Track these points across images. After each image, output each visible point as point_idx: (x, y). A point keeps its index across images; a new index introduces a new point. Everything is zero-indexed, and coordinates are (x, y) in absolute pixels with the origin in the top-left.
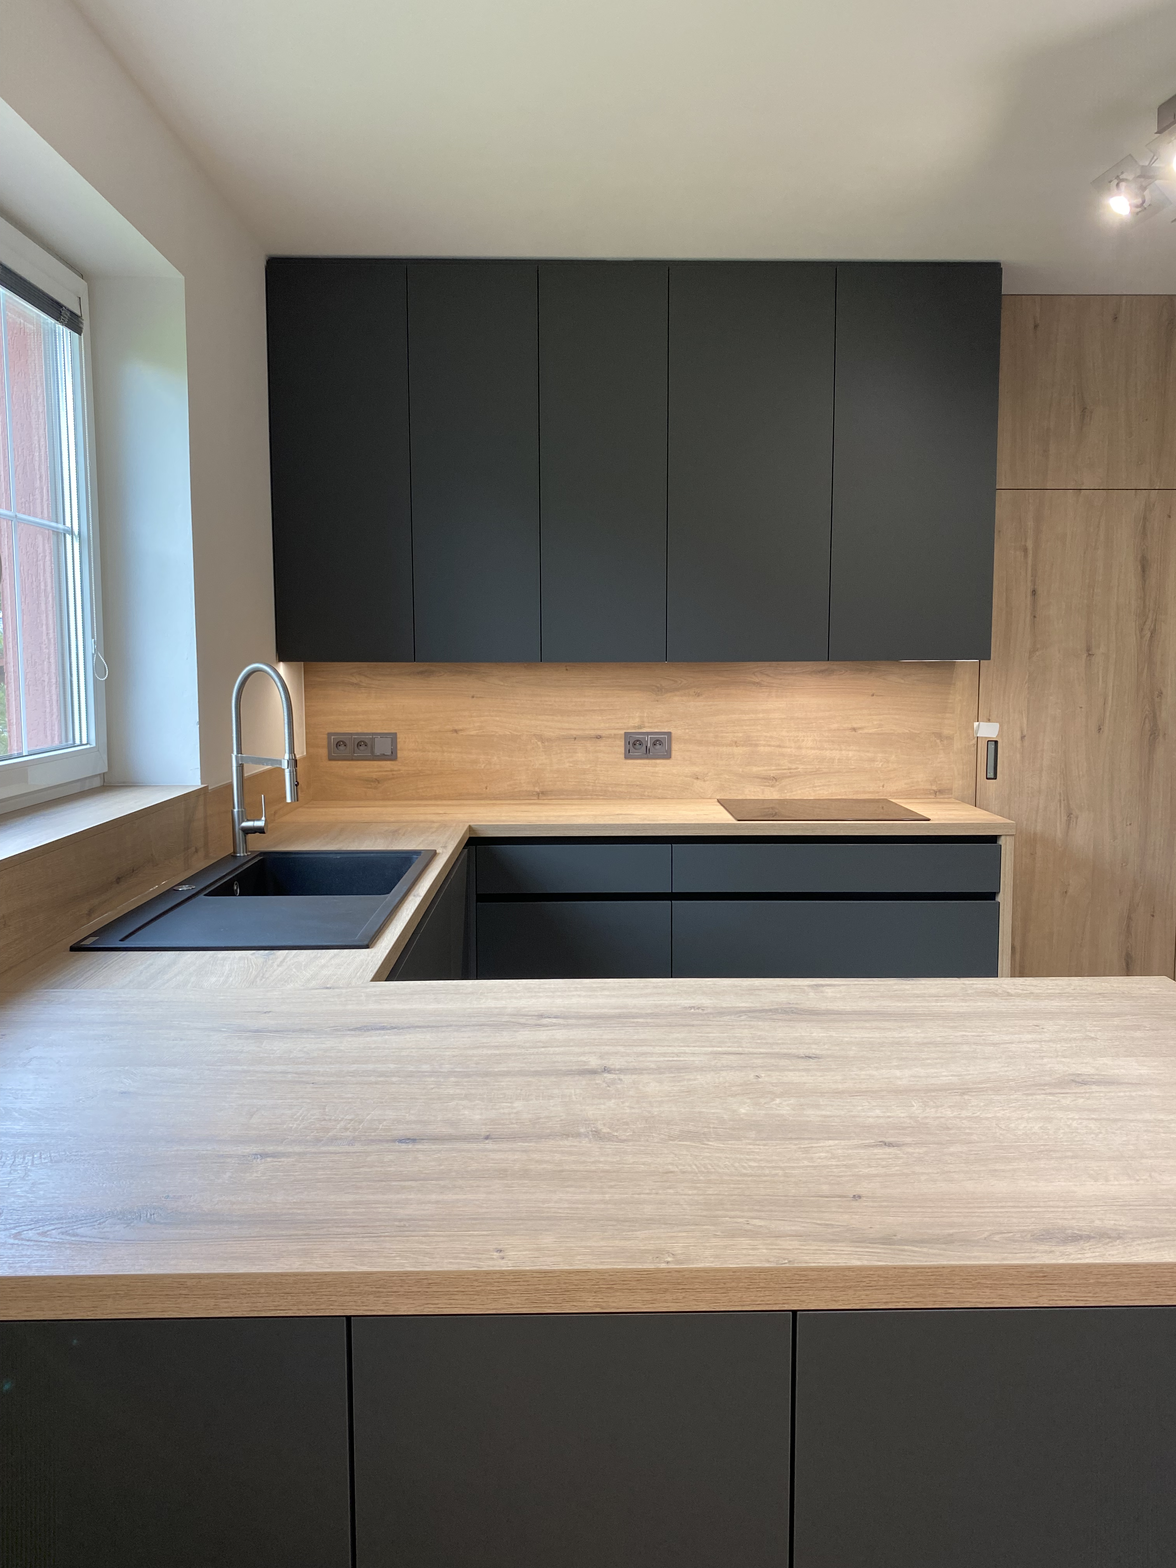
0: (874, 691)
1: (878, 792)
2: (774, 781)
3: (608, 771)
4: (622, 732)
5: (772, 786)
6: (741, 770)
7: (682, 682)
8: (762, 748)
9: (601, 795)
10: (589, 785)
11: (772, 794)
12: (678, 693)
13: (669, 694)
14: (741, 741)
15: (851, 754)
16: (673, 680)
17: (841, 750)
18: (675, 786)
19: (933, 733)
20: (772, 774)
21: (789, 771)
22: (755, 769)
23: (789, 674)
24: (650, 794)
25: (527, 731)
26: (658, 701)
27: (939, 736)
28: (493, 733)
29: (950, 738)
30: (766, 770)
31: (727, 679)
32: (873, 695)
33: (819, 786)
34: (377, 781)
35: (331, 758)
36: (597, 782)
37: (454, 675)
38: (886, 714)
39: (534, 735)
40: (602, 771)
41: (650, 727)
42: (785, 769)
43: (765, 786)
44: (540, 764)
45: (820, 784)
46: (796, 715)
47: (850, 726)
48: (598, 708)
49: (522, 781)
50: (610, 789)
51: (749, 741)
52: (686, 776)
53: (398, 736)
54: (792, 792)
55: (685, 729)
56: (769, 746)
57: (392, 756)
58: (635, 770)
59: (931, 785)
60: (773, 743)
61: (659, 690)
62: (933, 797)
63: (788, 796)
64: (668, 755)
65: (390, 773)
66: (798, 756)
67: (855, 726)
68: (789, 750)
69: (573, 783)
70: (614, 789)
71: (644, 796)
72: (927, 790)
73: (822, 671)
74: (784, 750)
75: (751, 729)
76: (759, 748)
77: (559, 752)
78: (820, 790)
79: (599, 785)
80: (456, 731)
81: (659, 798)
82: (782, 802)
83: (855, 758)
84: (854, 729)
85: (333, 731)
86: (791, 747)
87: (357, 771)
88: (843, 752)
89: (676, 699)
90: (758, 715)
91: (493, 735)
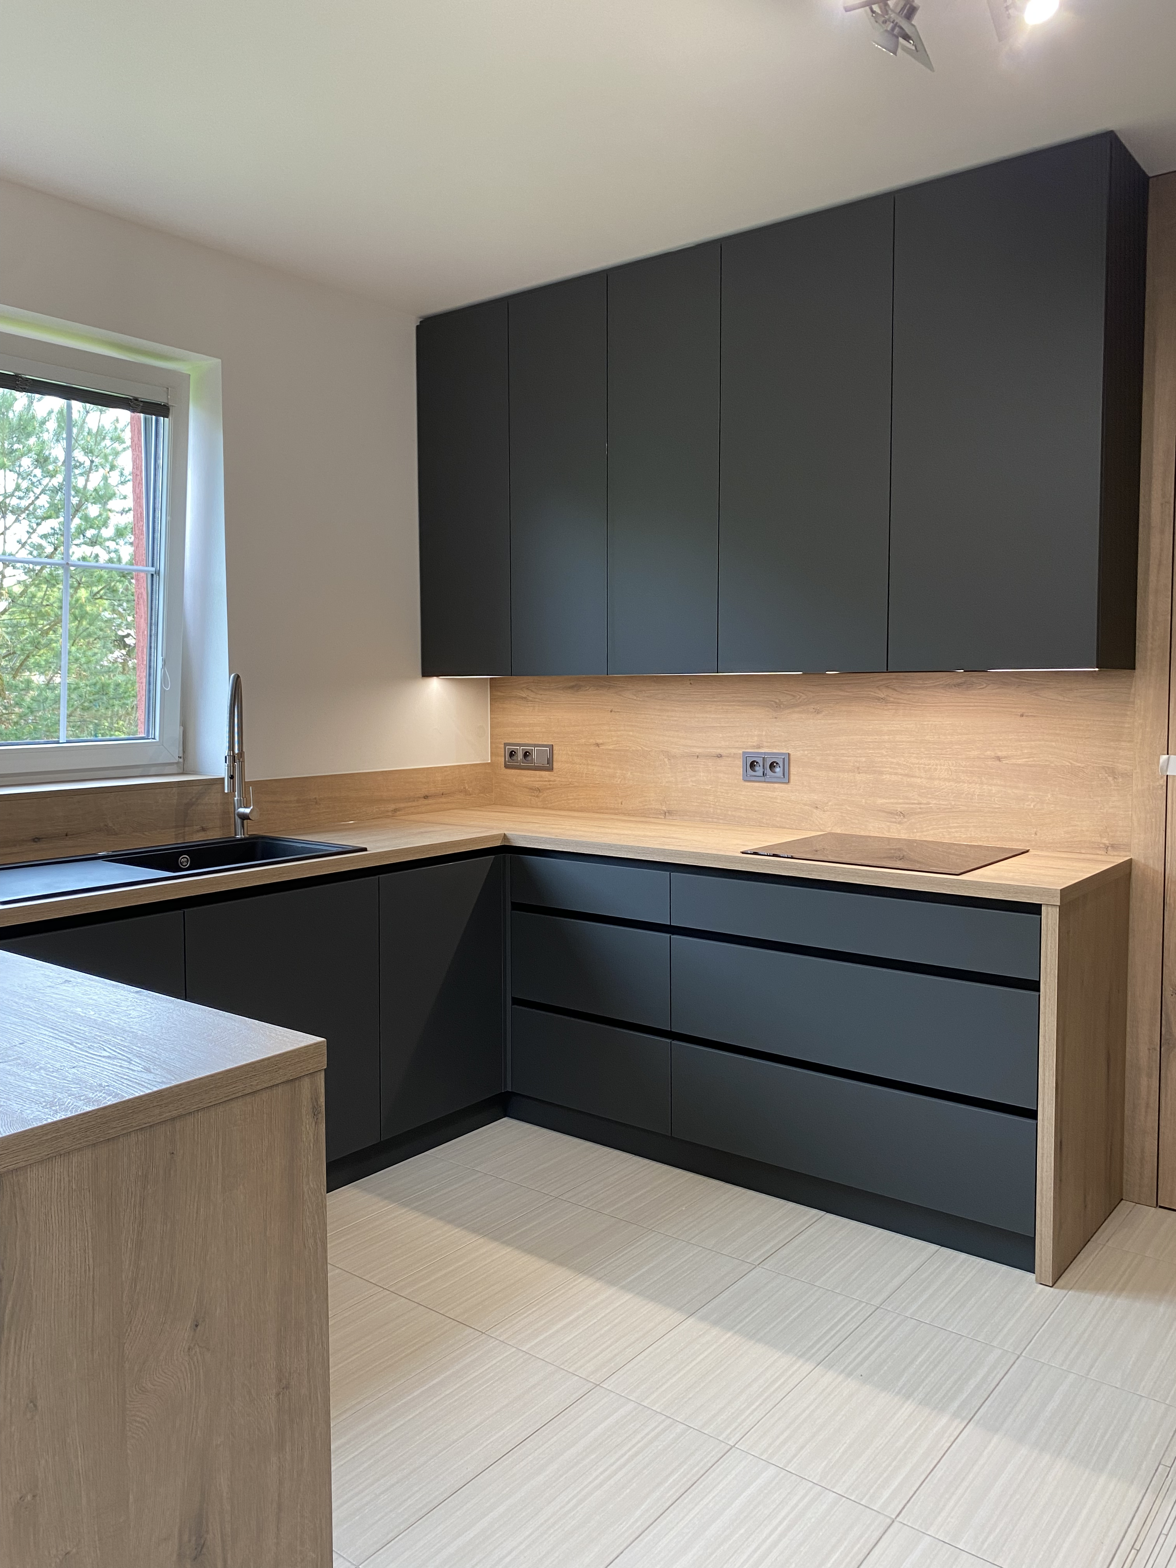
0: (1023, 711)
1: (1029, 841)
2: (902, 817)
3: (727, 793)
4: (741, 752)
5: (900, 823)
6: (864, 801)
7: (801, 696)
8: (888, 776)
9: (721, 819)
10: (710, 807)
11: (898, 832)
12: (797, 709)
13: (787, 711)
14: (863, 767)
15: (994, 789)
16: (792, 695)
17: (982, 783)
18: (793, 815)
19: (1103, 768)
20: (899, 808)
21: (918, 806)
22: (880, 801)
23: (919, 688)
24: (768, 822)
25: (655, 747)
26: (776, 718)
27: (1113, 772)
28: (628, 748)
29: (1127, 775)
30: (892, 803)
31: (848, 694)
32: (1022, 716)
33: (955, 827)
34: (539, 790)
35: (506, 767)
36: (717, 804)
37: (597, 689)
38: (1039, 740)
39: (662, 751)
40: (722, 792)
41: (768, 747)
42: (914, 804)
43: (891, 822)
44: (667, 782)
45: (955, 825)
46: (927, 738)
47: (993, 754)
48: (718, 725)
49: (651, 799)
50: (730, 813)
51: (873, 767)
52: (805, 805)
53: (554, 748)
54: (922, 832)
55: (804, 750)
56: (896, 774)
57: (549, 766)
58: (754, 794)
59: (1101, 836)
60: (900, 771)
61: (778, 706)
62: (1103, 853)
63: (918, 836)
64: (786, 778)
65: (548, 783)
66: (930, 788)
67: (999, 754)
68: (919, 781)
69: (696, 804)
70: (734, 813)
71: (763, 823)
72: (1093, 842)
73: (958, 685)
74: (913, 779)
75: (875, 753)
76: (884, 777)
77: (683, 769)
78: (956, 832)
79: (719, 807)
80: (598, 745)
81: (777, 827)
82: (910, 842)
83: (1000, 795)
84: (999, 759)
85: (508, 742)
86: (921, 778)
87: (525, 779)
88: (985, 787)
89: (796, 716)
90: (883, 737)
91: (627, 750)
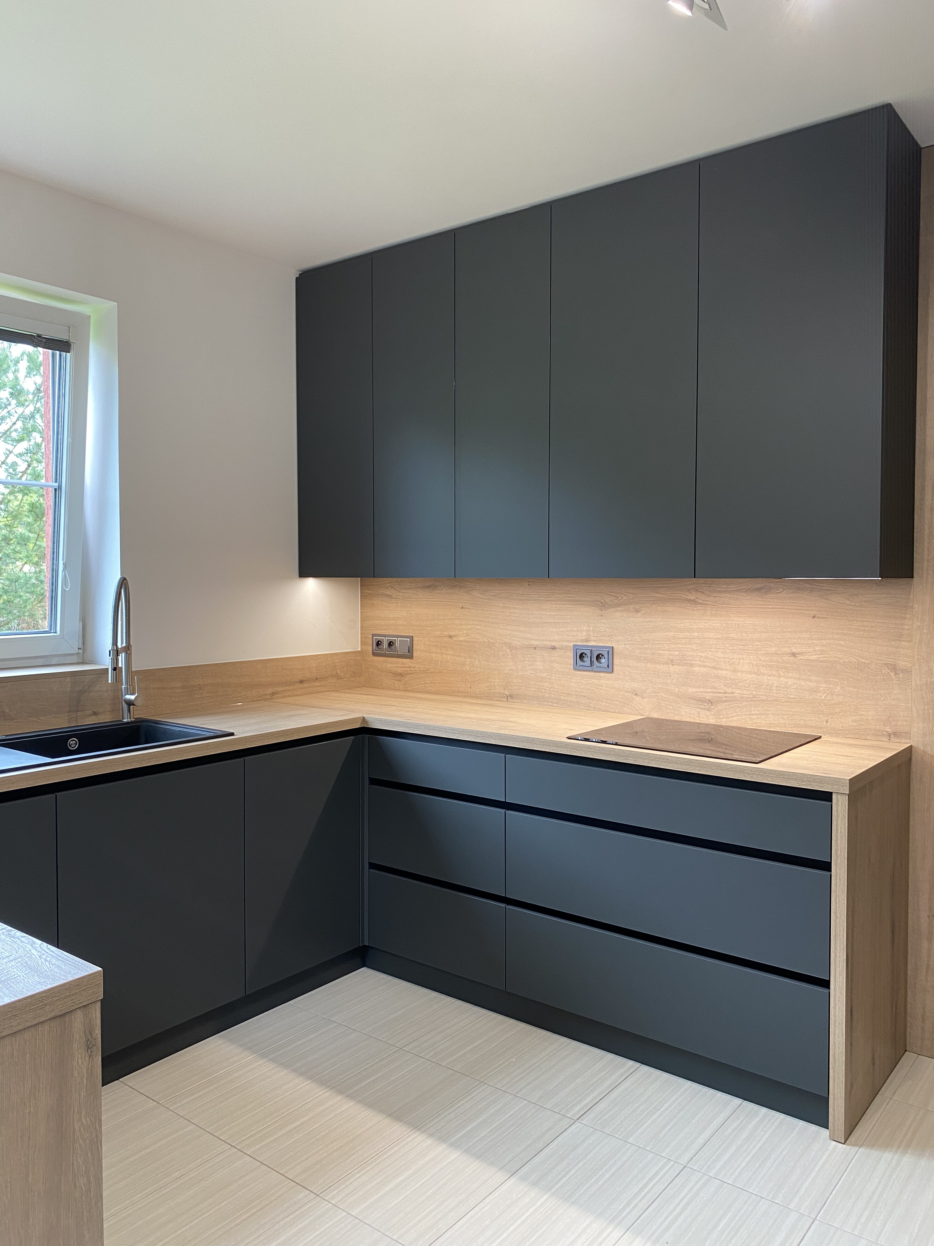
0: (815, 613)
1: (821, 728)
2: (710, 704)
3: (560, 680)
4: (572, 644)
5: (708, 710)
6: (677, 690)
7: (622, 597)
8: (697, 668)
9: (555, 703)
10: (546, 692)
11: (707, 718)
12: (620, 609)
13: (612, 610)
14: (677, 660)
15: (790, 682)
16: (614, 596)
17: (780, 676)
18: (617, 700)
19: (886, 664)
20: (708, 696)
21: (724, 695)
22: (691, 690)
23: (724, 592)
24: (595, 706)
25: (500, 640)
26: (602, 616)
27: (894, 668)
28: (476, 640)
29: (905, 671)
30: (702, 692)
31: (663, 596)
32: (814, 617)
33: (756, 714)
34: (401, 675)
35: (374, 654)
36: (552, 690)
37: (450, 589)
38: (830, 639)
39: (505, 643)
40: (556, 680)
41: (595, 641)
42: (721, 693)
43: (701, 708)
44: (509, 670)
45: (757, 712)
46: (731, 635)
47: (788, 650)
48: (553, 621)
49: (496, 684)
50: (562, 697)
51: (685, 660)
52: (626, 692)
53: (414, 639)
54: (728, 718)
55: (625, 644)
56: (705, 666)
57: (409, 654)
58: (583, 681)
59: (884, 725)
60: (707, 664)
61: (604, 606)
62: (887, 740)
63: (724, 722)
64: (610, 668)
65: (409, 669)
66: (735, 680)
67: (794, 650)
68: (724, 672)
69: (534, 689)
70: (565, 698)
71: (591, 707)
72: (878, 730)
73: (759, 590)
74: (719, 671)
75: (686, 648)
76: (694, 669)
77: (522, 659)
78: (757, 718)
79: (553, 693)
80: (450, 637)
81: (603, 711)
82: (717, 727)
83: (795, 687)
84: (794, 655)
85: (376, 633)
86: (727, 670)
87: (389, 666)
88: (782, 679)
89: (619, 614)
90: (693, 634)
91: (475, 642)
